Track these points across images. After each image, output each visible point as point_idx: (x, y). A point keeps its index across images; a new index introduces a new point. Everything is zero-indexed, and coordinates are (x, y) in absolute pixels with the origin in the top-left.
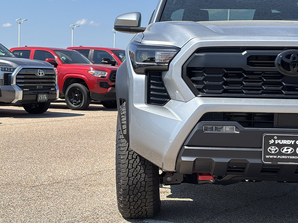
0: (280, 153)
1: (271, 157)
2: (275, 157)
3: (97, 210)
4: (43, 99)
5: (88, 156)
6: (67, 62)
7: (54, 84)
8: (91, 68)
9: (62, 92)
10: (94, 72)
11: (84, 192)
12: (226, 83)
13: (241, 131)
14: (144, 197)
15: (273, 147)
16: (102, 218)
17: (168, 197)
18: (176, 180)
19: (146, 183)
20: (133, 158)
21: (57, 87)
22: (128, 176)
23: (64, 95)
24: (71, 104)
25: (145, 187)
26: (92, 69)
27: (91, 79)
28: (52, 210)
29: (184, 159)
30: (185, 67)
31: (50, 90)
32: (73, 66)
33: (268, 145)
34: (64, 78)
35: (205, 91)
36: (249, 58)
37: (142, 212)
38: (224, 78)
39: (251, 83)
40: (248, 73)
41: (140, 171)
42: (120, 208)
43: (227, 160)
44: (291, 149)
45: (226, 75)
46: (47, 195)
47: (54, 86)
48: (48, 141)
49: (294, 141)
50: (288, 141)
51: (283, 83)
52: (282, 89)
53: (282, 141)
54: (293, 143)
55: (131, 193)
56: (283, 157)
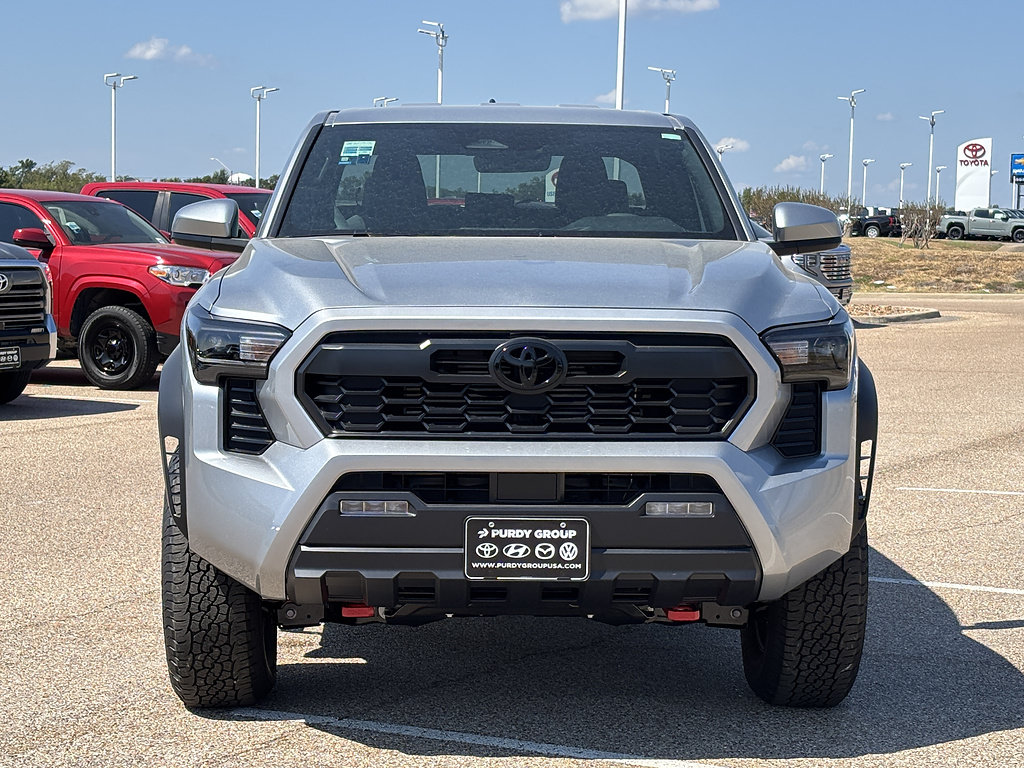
0: (502, 558)
1: (484, 565)
2: (491, 565)
3: (127, 691)
4: (7, 361)
5: (127, 548)
6: (83, 237)
7: (42, 316)
8: (159, 258)
9: (67, 333)
10: (167, 270)
11: (101, 647)
12: (388, 409)
13: (418, 513)
14: (228, 657)
15: (487, 545)
16: (134, 709)
17: (307, 655)
18: (309, 616)
19: (230, 627)
20: (199, 570)
21: (50, 324)
22: (188, 611)
23: (76, 341)
24: (96, 370)
25: (228, 635)
26: (161, 261)
27: (159, 291)
28: (17, 692)
29: (300, 573)
30: (301, 371)
31: (30, 334)
32: (102, 252)
33: (475, 541)
34: (74, 288)
35: (345, 426)
36: (437, 355)
37: (226, 692)
38: (384, 398)
39: (441, 410)
40: (434, 387)
41: (216, 598)
42: (174, 684)
43: (392, 575)
44: (525, 547)
45: (389, 393)
46: (8, 657)
47: (42, 322)
48: (17, 503)
49: (530, 531)
50: (518, 531)
51: (509, 408)
52: (507, 420)
53: (506, 531)
54: (527, 536)
55: (196, 649)
56: (509, 565)
